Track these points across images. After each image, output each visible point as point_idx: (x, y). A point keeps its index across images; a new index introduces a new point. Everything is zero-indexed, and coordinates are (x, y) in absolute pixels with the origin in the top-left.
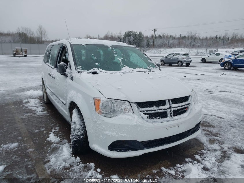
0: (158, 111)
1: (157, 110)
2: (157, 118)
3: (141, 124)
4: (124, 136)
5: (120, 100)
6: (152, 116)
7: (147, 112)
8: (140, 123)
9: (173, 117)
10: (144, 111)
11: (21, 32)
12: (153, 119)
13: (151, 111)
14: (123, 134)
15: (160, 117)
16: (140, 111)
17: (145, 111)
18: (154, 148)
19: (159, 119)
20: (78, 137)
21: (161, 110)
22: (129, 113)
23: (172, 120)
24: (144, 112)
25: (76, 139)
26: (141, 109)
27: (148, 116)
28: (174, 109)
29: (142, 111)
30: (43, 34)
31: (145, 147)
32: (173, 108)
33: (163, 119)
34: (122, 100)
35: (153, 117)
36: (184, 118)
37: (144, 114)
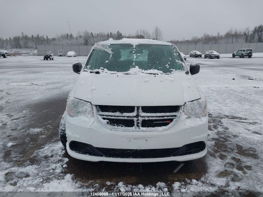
0: (120, 118)
1: (119, 116)
2: (120, 126)
3: (95, 129)
4: (78, 138)
5: (84, 100)
6: (113, 122)
7: (106, 117)
8: (95, 127)
9: (140, 127)
10: (103, 115)
11: (139, 35)
12: (114, 125)
13: (112, 116)
14: (77, 136)
15: (123, 125)
16: (99, 115)
17: (105, 115)
18: (114, 158)
19: (122, 126)
20: (63, 132)
21: (124, 117)
22: (88, 116)
23: (138, 131)
24: (103, 117)
25: (61, 133)
26: (101, 113)
27: (108, 121)
28: (143, 118)
29: (101, 115)
30: (158, 35)
31: (104, 154)
32: (141, 117)
33: (127, 128)
34: (86, 101)
35: (114, 124)
36: (158, 131)
37: (103, 118)
